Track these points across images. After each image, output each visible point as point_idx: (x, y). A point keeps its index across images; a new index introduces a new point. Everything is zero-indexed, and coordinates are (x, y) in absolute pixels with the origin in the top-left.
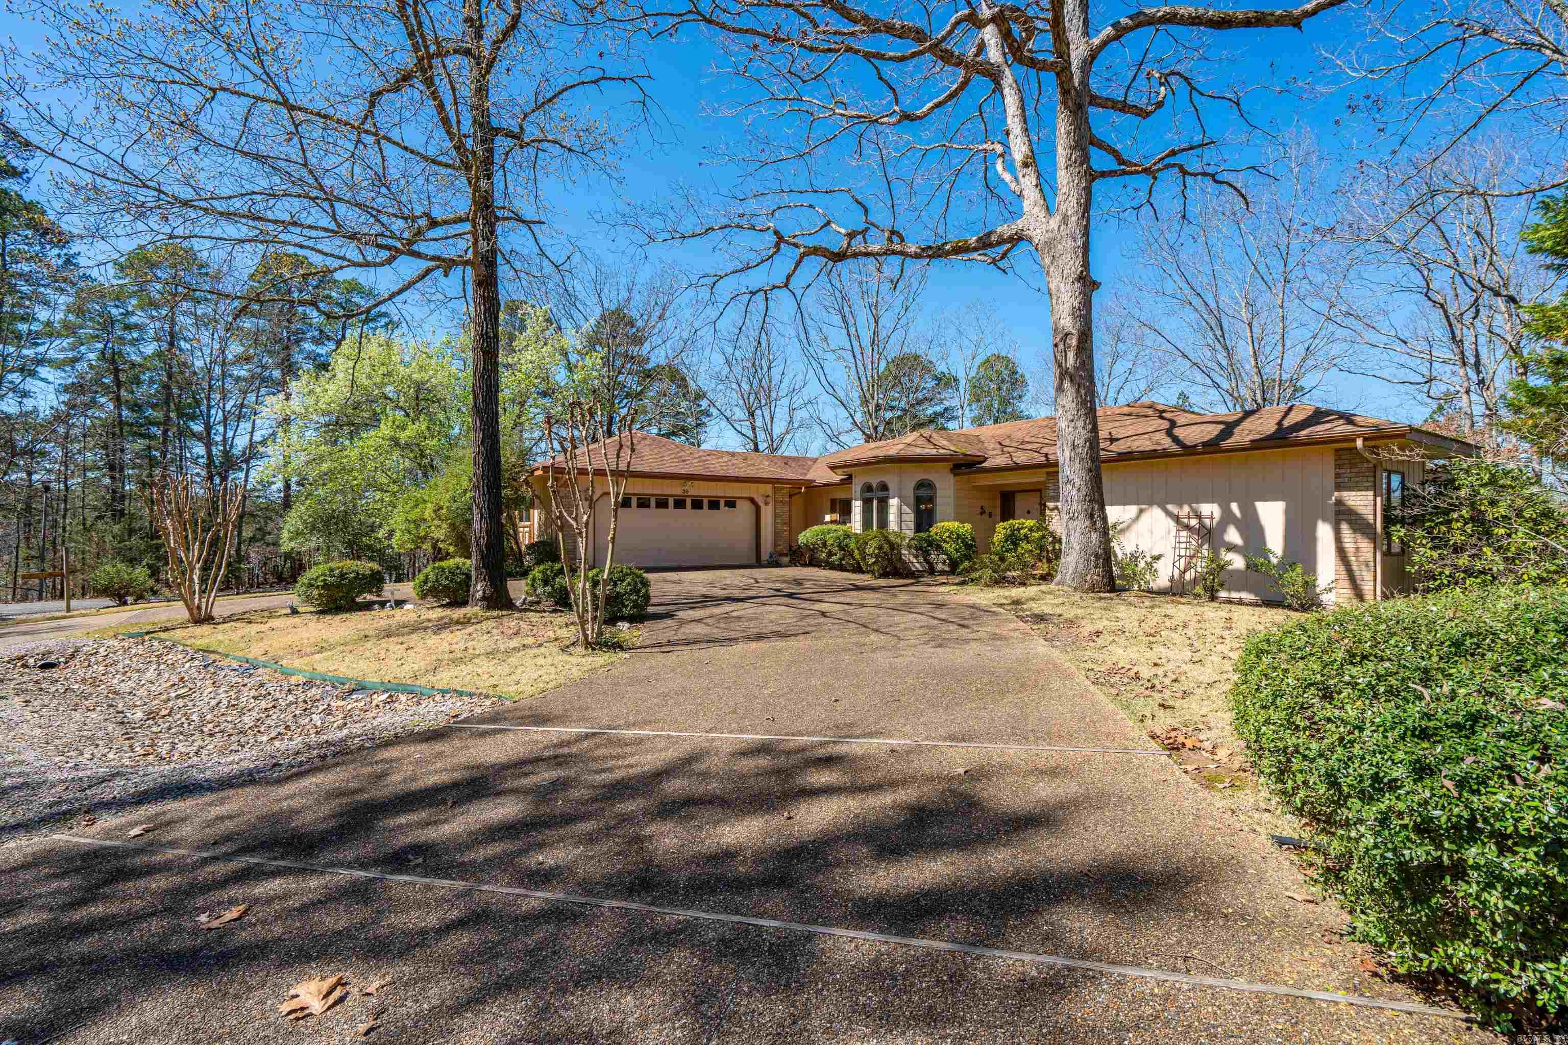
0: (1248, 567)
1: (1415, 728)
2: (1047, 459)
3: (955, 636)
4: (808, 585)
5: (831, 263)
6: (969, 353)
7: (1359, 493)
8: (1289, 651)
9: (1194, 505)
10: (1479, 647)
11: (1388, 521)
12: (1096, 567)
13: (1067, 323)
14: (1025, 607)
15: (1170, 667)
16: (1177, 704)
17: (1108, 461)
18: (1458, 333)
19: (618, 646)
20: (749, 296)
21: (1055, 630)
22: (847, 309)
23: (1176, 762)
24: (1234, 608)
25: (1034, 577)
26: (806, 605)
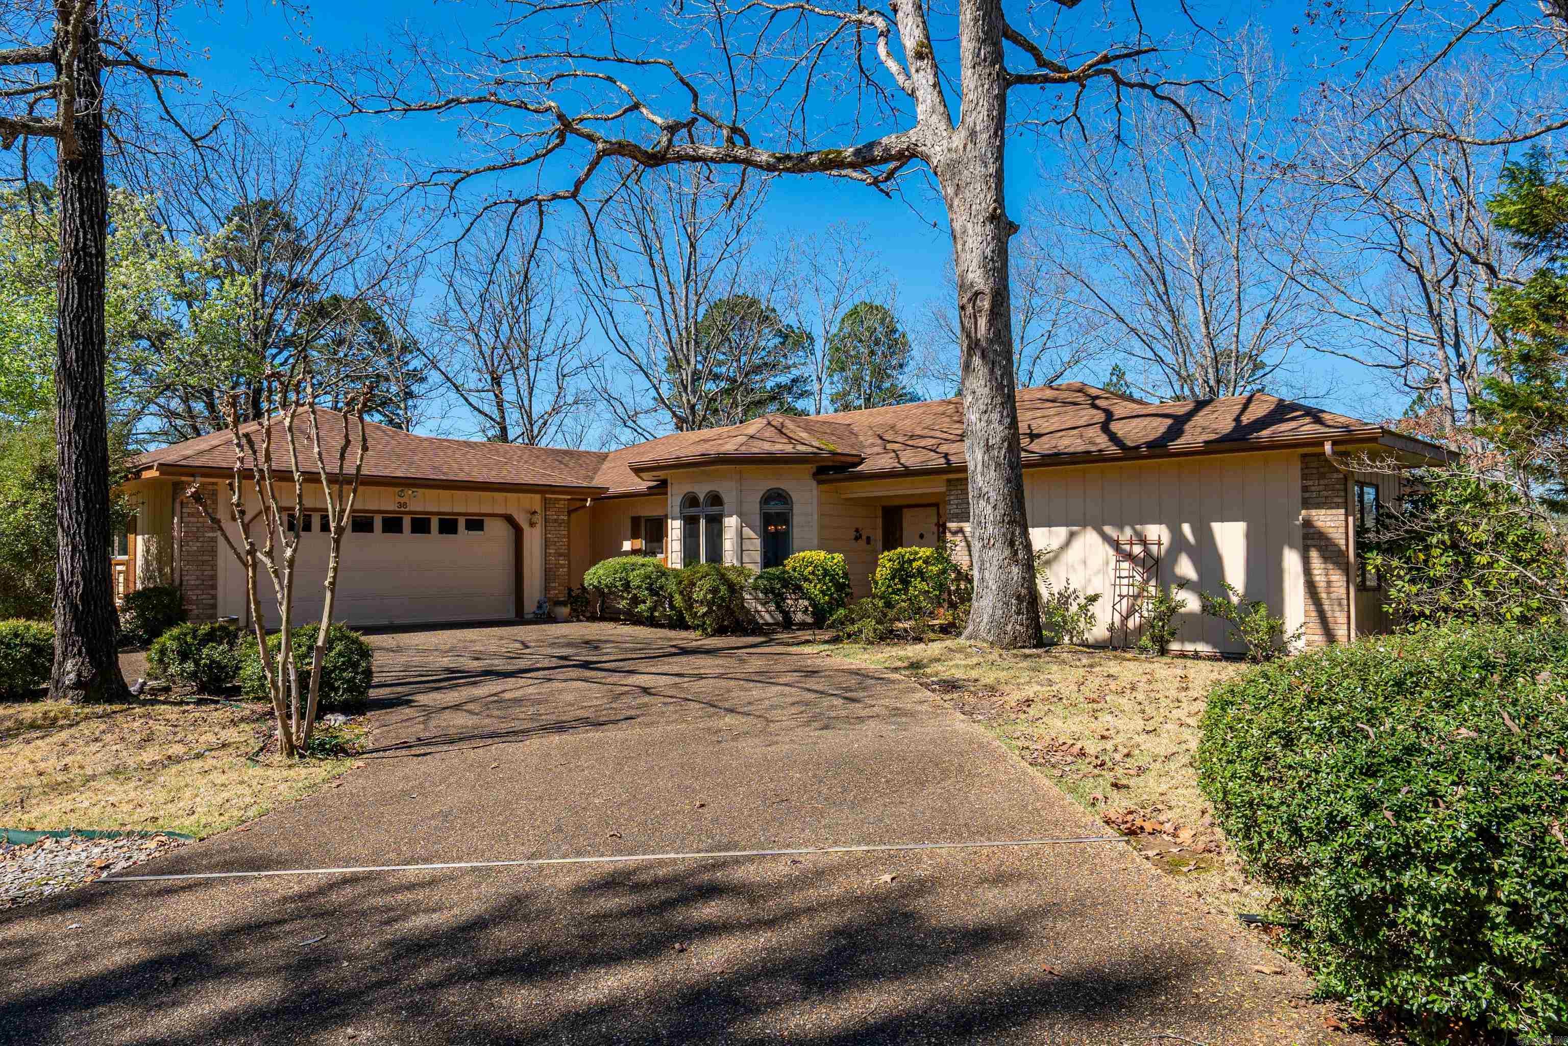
0: (1204, 608)
1: (1362, 767)
2: (948, 462)
3: (844, 713)
4: (608, 648)
5: (641, 167)
6: (829, 299)
7: (1329, 512)
8: (1253, 700)
9: (1138, 527)
10: (1417, 686)
11: (1362, 547)
12: (1018, 613)
13: (977, 277)
14: (928, 671)
15: (1119, 739)
16: (1132, 782)
17: (1030, 465)
18: (1436, 306)
19: (339, 750)
20: (514, 206)
21: (973, 700)
22: (649, 225)
23: (1135, 848)
24: (1189, 663)
25: (932, 628)
26: (615, 678)
